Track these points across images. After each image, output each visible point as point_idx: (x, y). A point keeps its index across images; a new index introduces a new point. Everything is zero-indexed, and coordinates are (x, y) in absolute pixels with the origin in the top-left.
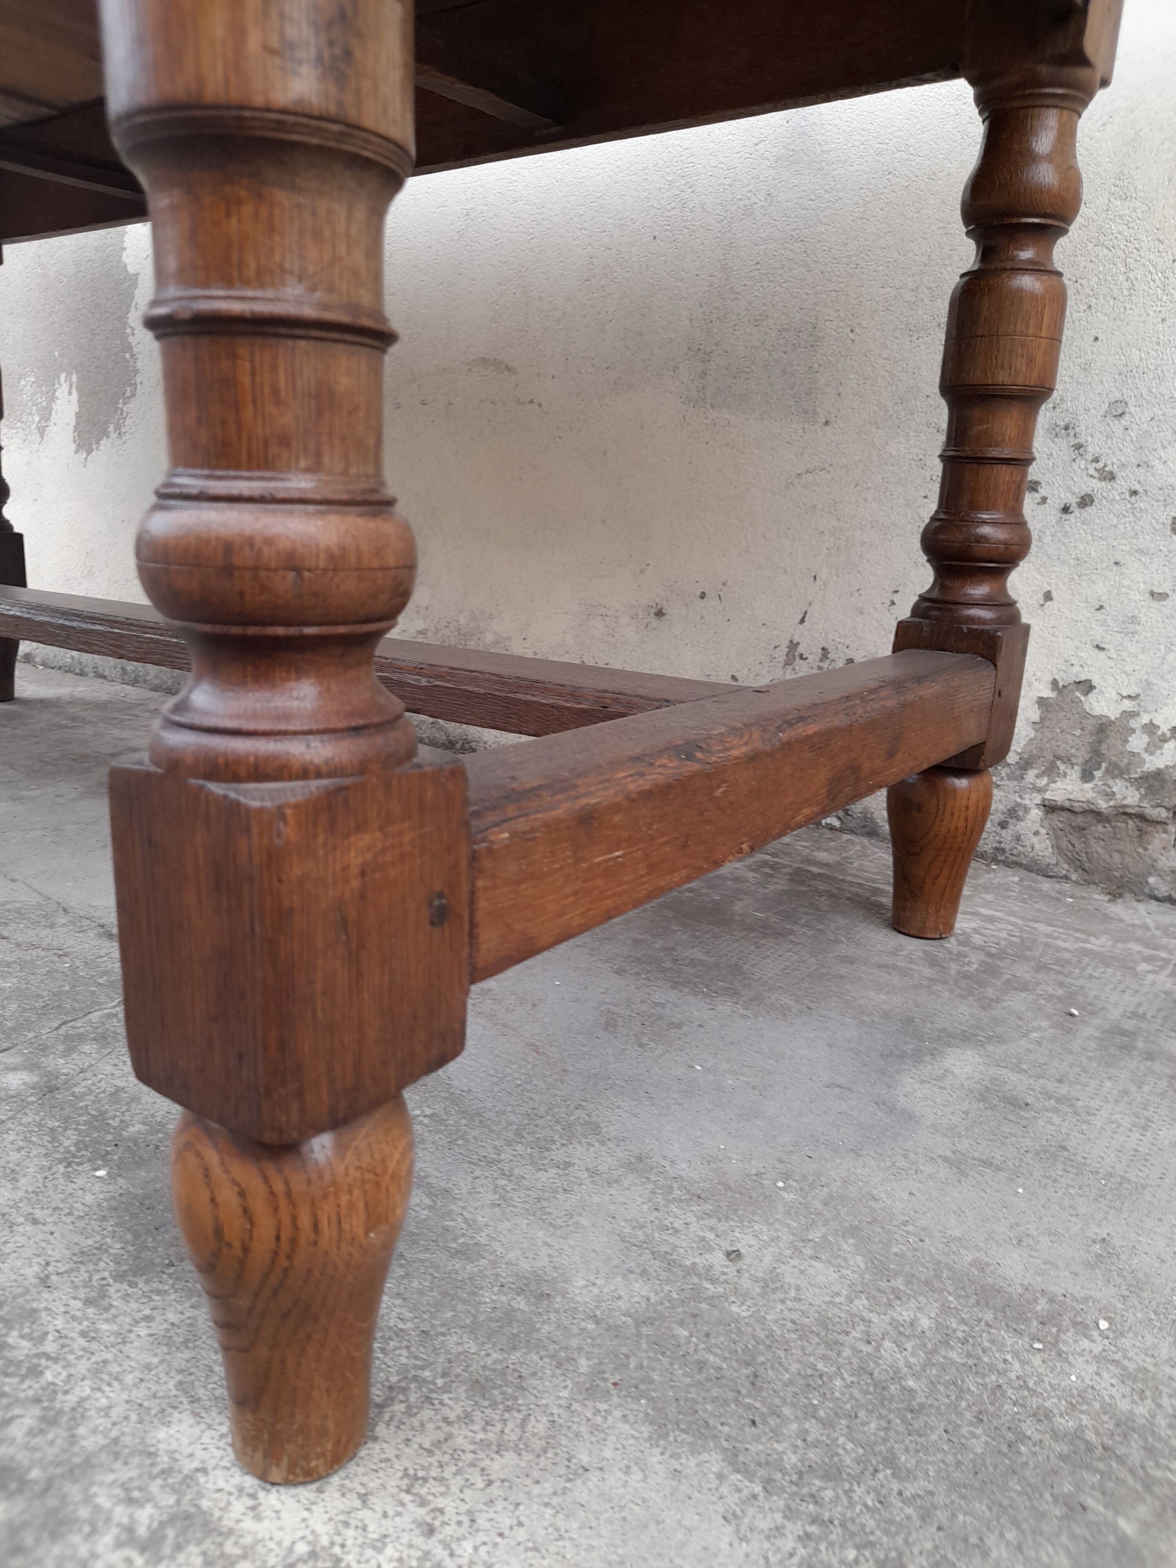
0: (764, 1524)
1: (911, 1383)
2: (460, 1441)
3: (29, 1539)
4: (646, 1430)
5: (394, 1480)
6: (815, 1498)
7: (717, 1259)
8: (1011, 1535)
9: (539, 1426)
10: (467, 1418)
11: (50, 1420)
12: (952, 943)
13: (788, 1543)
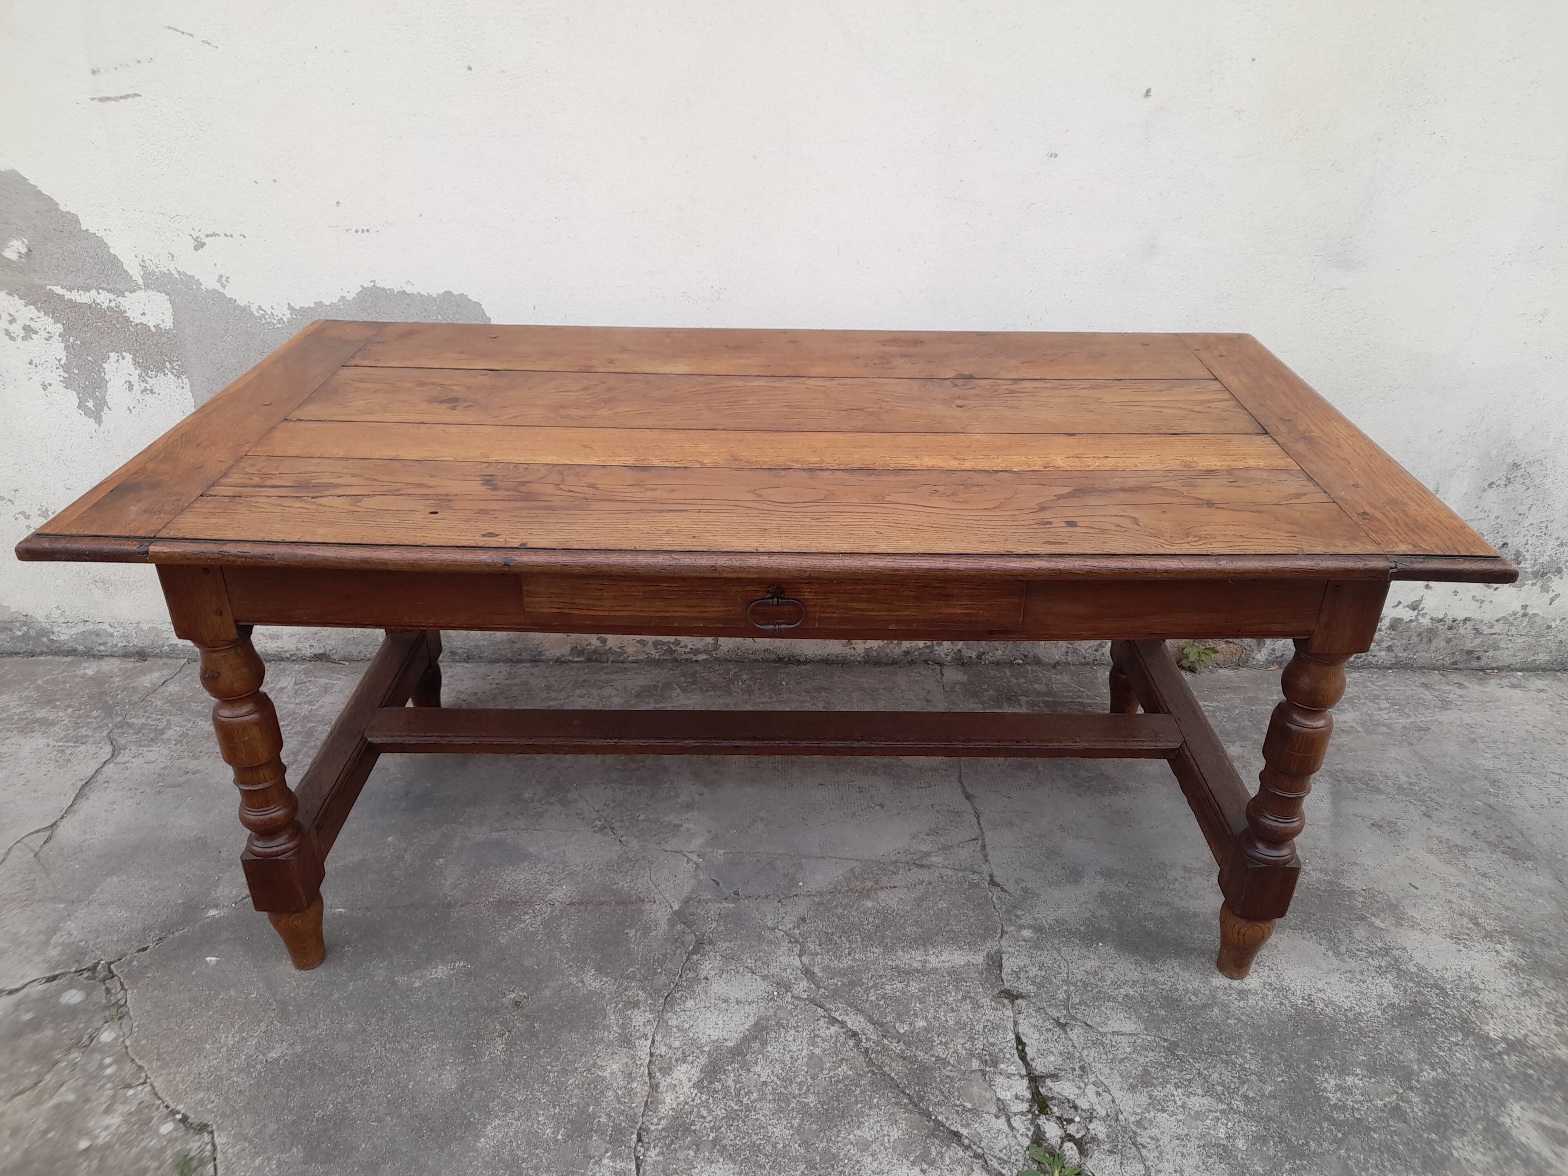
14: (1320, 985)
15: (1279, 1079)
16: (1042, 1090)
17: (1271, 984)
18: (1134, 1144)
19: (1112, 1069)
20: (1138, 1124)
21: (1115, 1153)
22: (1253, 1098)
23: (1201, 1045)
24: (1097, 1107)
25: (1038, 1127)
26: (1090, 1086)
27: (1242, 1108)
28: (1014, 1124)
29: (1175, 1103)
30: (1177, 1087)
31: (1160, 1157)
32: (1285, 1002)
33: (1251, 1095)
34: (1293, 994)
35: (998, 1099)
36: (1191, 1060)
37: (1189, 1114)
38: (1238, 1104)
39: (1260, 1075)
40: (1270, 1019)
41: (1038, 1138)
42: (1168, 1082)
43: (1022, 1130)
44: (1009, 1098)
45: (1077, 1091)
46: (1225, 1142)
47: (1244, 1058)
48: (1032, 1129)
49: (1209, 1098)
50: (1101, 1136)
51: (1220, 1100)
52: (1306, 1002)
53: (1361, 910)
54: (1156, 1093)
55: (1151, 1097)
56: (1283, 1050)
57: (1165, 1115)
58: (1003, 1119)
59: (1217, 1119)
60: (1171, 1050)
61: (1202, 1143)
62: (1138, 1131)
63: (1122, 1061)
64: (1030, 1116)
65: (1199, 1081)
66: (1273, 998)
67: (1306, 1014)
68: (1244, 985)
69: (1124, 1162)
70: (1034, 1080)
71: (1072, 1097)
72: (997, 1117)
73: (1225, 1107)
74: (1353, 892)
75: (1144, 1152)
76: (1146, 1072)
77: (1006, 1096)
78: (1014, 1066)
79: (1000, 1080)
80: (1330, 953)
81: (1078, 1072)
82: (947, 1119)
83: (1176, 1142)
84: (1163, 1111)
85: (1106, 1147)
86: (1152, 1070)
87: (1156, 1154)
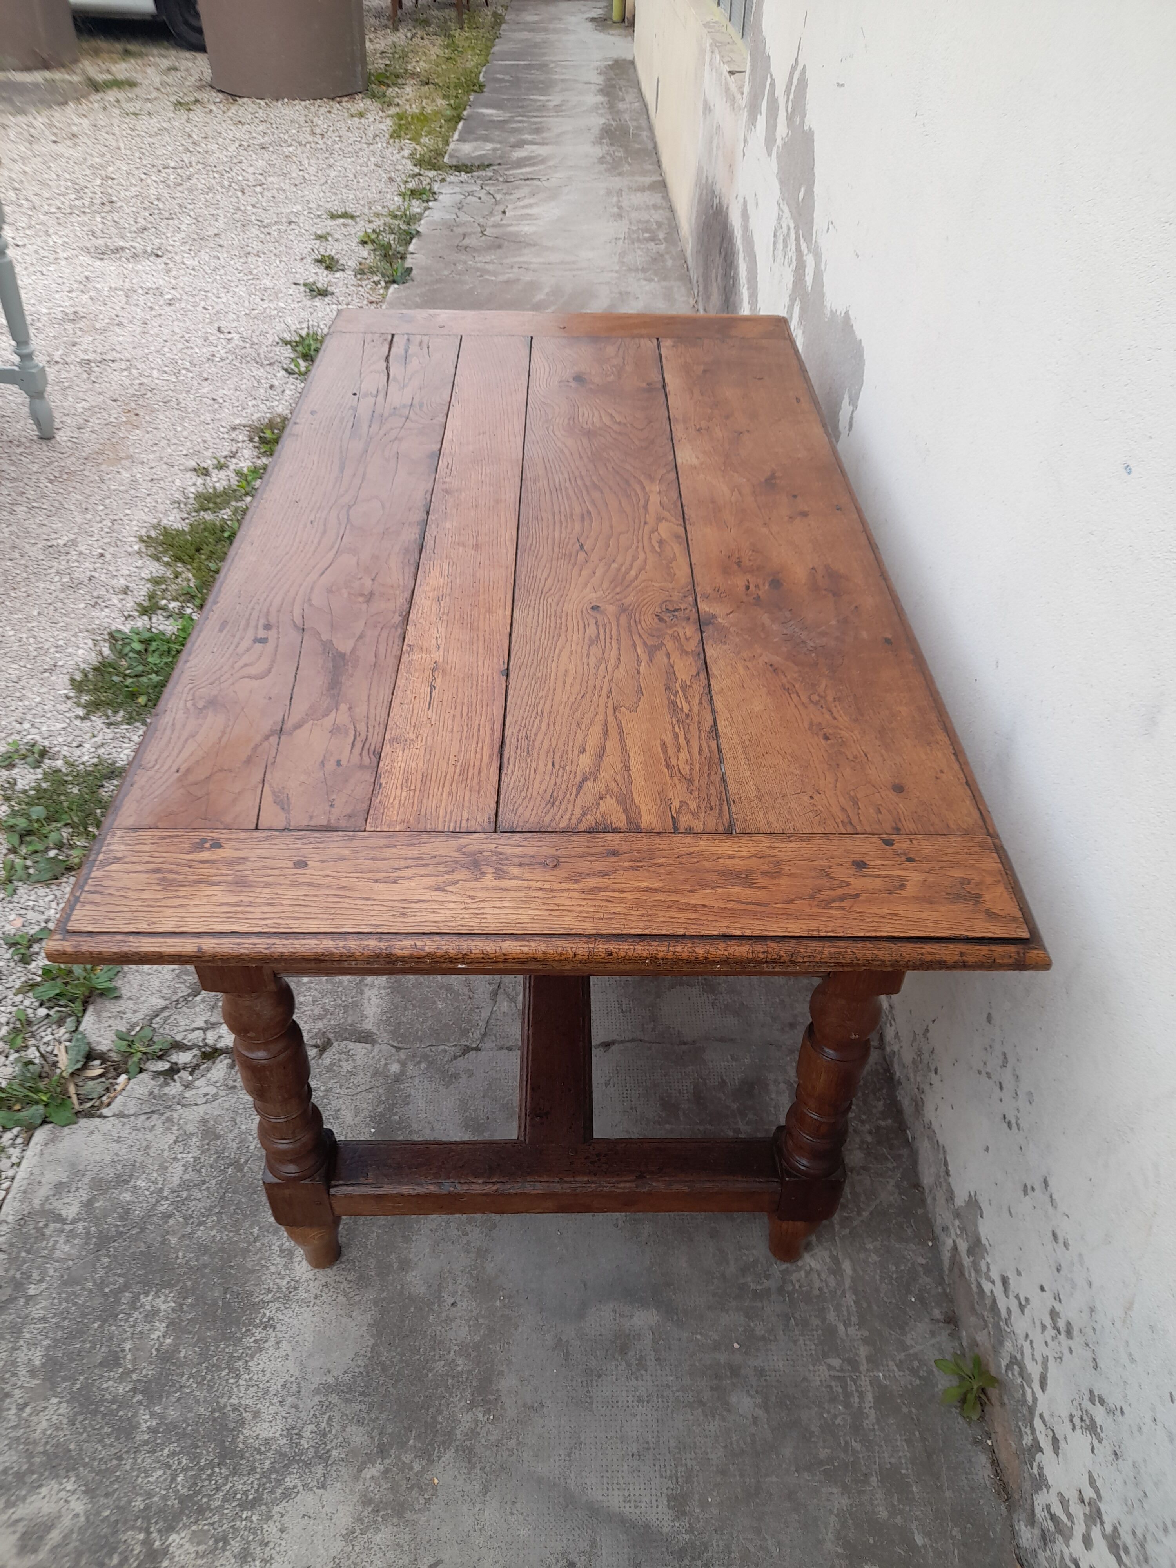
0: (359, 1362)
1: (431, 1374)
2: (342, 1286)
4: (372, 1322)
5: (323, 1282)
6: (374, 1370)
7: (450, 1301)
8: (391, 1417)
9: (357, 1298)
10: (350, 1282)
12: (780, 1269)
13: (357, 1370)
14: (284, 1345)
15: (180, 1254)
16: (222, 1057)
17: (296, 1289)
18: (153, 1112)
20: (169, 1120)
21: (149, 1096)
22: (167, 1222)
23: (235, 1192)
24: (194, 1092)
25: (190, 1048)
26: (215, 1090)
27: (160, 1209)
28: (197, 1032)
29: (180, 1153)
30: (196, 1159)
31: (135, 1128)
32: (270, 1296)
33: (171, 1222)
34: (278, 1309)
35: (220, 1024)
36: (220, 1178)
37: (166, 1162)
38: (164, 1206)
39: (189, 1236)
40: (252, 1271)
41: (178, 1046)
42: (203, 1152)
43: (189, 1037)
44: (220, 1031)
45: (213, 1080)
46: (132, 1183)
47: (212, 1228)
48: (189, 1044)
49: (178, 1183)
50: (167, 1090)
51: (173, 1191)
52: (265, 1320)
54: (194, 1140)
55: (192, 1135)
56: (212, 1270)
57: (172, 1142)
58: (203, 1025)
59: (155, 1183)
60: (235, 1164)
61: (137, 1164)
62: (163, 1118)
63: (234, 1120)
64: (201, 1044)
65: (197, 1179)
66: (277, 1284)
67: (251, 1314)
68: (299, 1259)
69: (140, 1101)
70: (233, 1052)
71: (209, 1075)
72: (206, 1022)
73: (165, 1194)
75: (143, 1117)
76: (218, 1137)
77: (222, 1029)
80: (330, 1380)
81: (231, 1083)
83: (145, 1144)
84: (176, 1142)
85: (156, 1091)
86: (218, 1142)
87: (139, 1126)
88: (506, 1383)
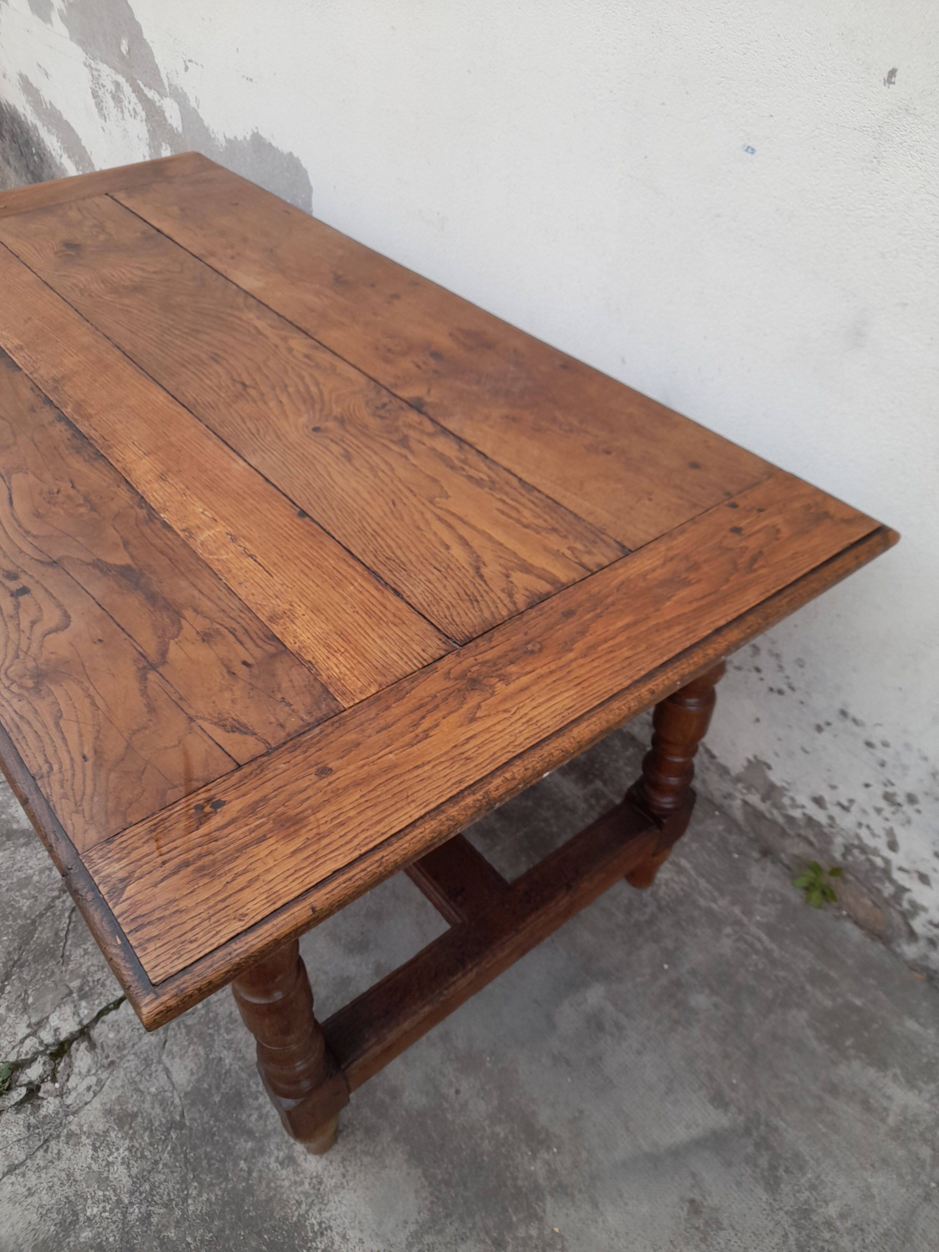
0: (424, 1195)
1: (485, 1158)
2: (358, 1149)
3: (256, 1154)
4: (406, 1156)
6: (440, 1191)
7: (452, 1091)
8: (483, 1214)
9: (379, 1149)
10: (361, 1141)
11: (260, 1117)
12: (646, 894)
13: (427, 1202)
14: (351, 1234)
15: (189, 1240)
16: (74, 1045)
17: (320, 1183)
18: (46, 1141)
19: (123, 1086)
20: (71, 1135)
21: (29, 1130)
22: (151, 1224)
23: (194, 1148)
24: (74, 1094)
25: (33, 1060)
26: (94, 1079)
27: (132, 1218)
28: (27, 1041)
29: (109, 1156)
30: (130, 1149)
31: (39, 1169)
32: (303, 1206)
33: (154, 1220)
34: (320, 1210)
35: (47, 1018)
36: (169, 1148)
37: (100, 1173)
38: (135, 1212)
39: (185, 1217)
40: (269, 1200)
41: (19, 1066)
42: (131, 1139)
43: (24, 1050)
44: (52, 1024)
45: (84, 1071)
46: (82, 1219)
47: (200, 1195)
48: (29, 1056)
49: (131, 1182)
50: (43, 1112)
51: (132, 1193)
52: (316, 1228)
53: (515, 1238)
54: (113, 1134)
55: (106, 1132)
56: (232, 1228)
57: (91, 1152)
58: (28, 1031)
59: (107, 1199)
60: (172, 1125)
61: (72, 1198)
62: (62, 1138)
63: (137, 1090)
64: (41, 1049)
65: (147, 1165)
66: (302, 1192)
67: (299, 1234)
68: (302, 1157)
69: (22, 1142)
70: (84, 1033)
71: (76, 1070)
72: (29, 1026)
73: (126, 1201)
74: (540, 1220)
75: (40, 1153)
76: (134, 1116)
77: (54, 1021)
78: (86, 1011)
79: (68, 1010)
80: (413, 1228)
81: (106, 1062)
82: (9, 992)
83: (63, 1175)
84: (95, 1149)
85: (32, 1120)
86: (139, 1119)
87: (42, 1164)
88: (544, 1116)
